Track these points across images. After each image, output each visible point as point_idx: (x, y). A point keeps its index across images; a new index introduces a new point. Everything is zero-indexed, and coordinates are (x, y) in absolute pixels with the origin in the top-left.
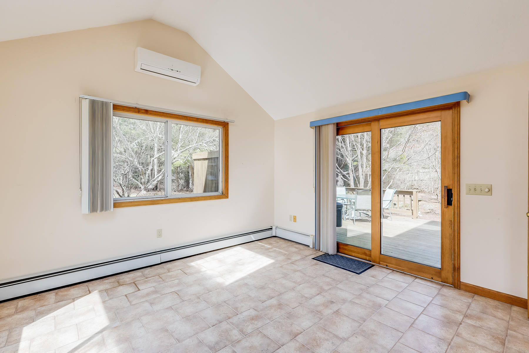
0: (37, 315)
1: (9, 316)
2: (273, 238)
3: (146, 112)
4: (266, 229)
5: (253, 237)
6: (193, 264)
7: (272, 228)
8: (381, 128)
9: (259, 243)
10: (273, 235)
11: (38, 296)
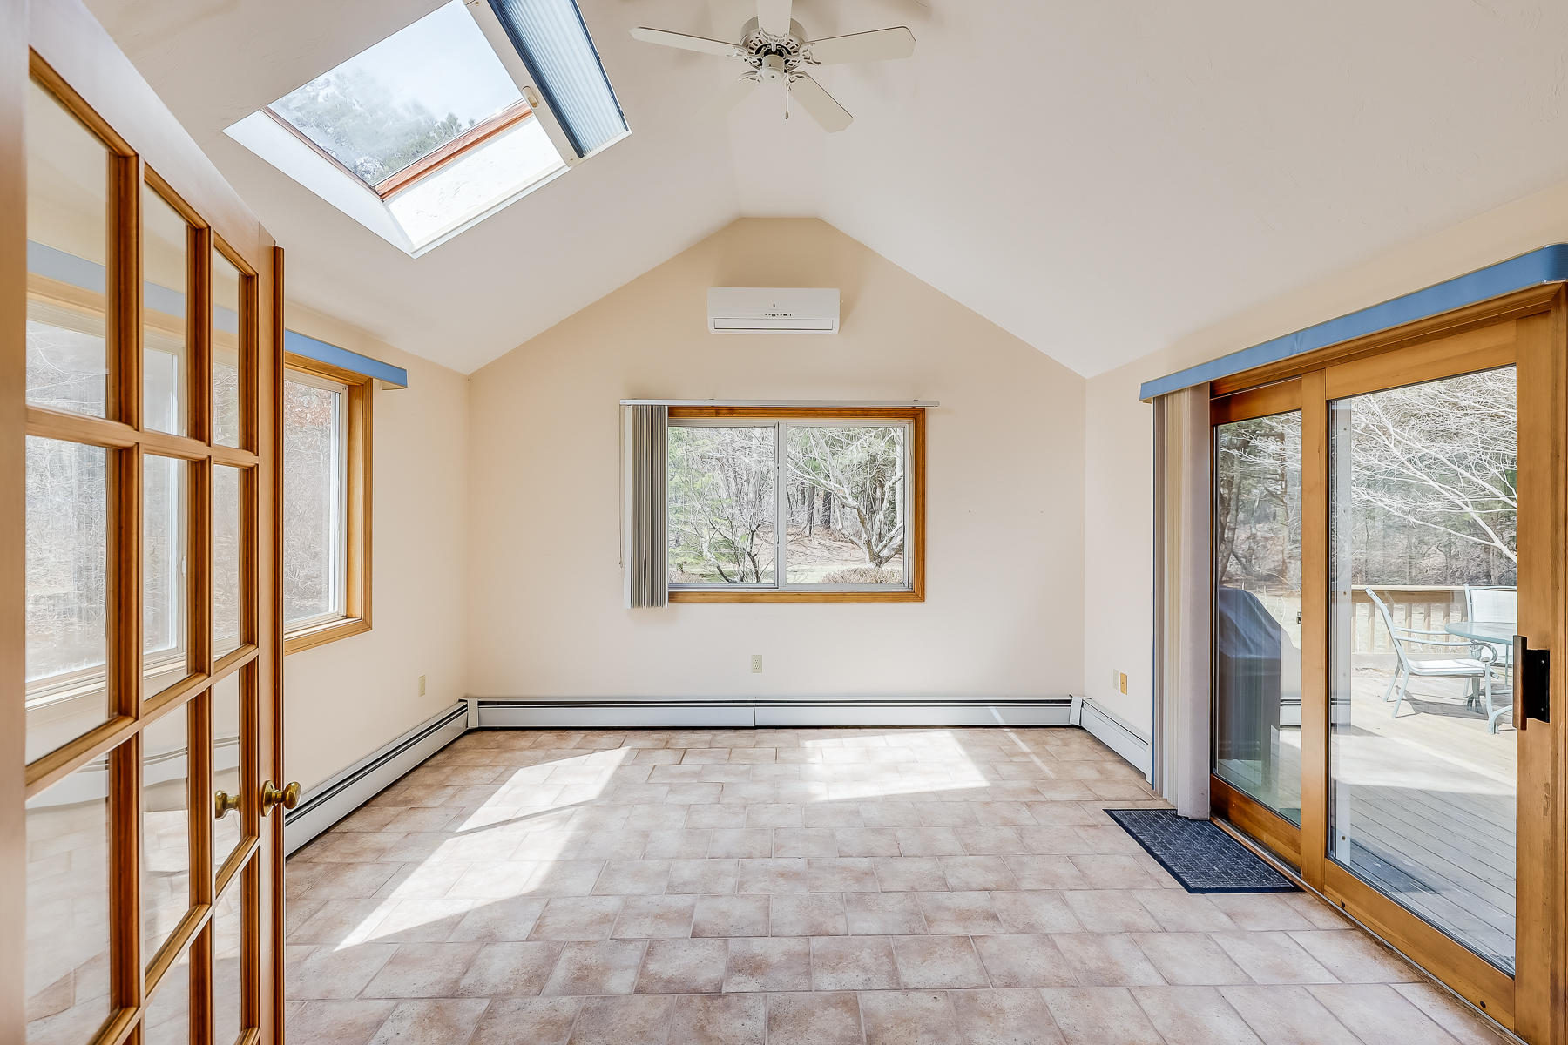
0: (544, 758)
1: (521, 749)
2: (1070, 730)
3: (731, 411)
4: (1052, 701)
5: (996, 715)
6: (809, 744)
7: (1070, 701)
8: (1330, 396)
9: (1012, 735)
10: (1072, 723)
11: (565, 733)
